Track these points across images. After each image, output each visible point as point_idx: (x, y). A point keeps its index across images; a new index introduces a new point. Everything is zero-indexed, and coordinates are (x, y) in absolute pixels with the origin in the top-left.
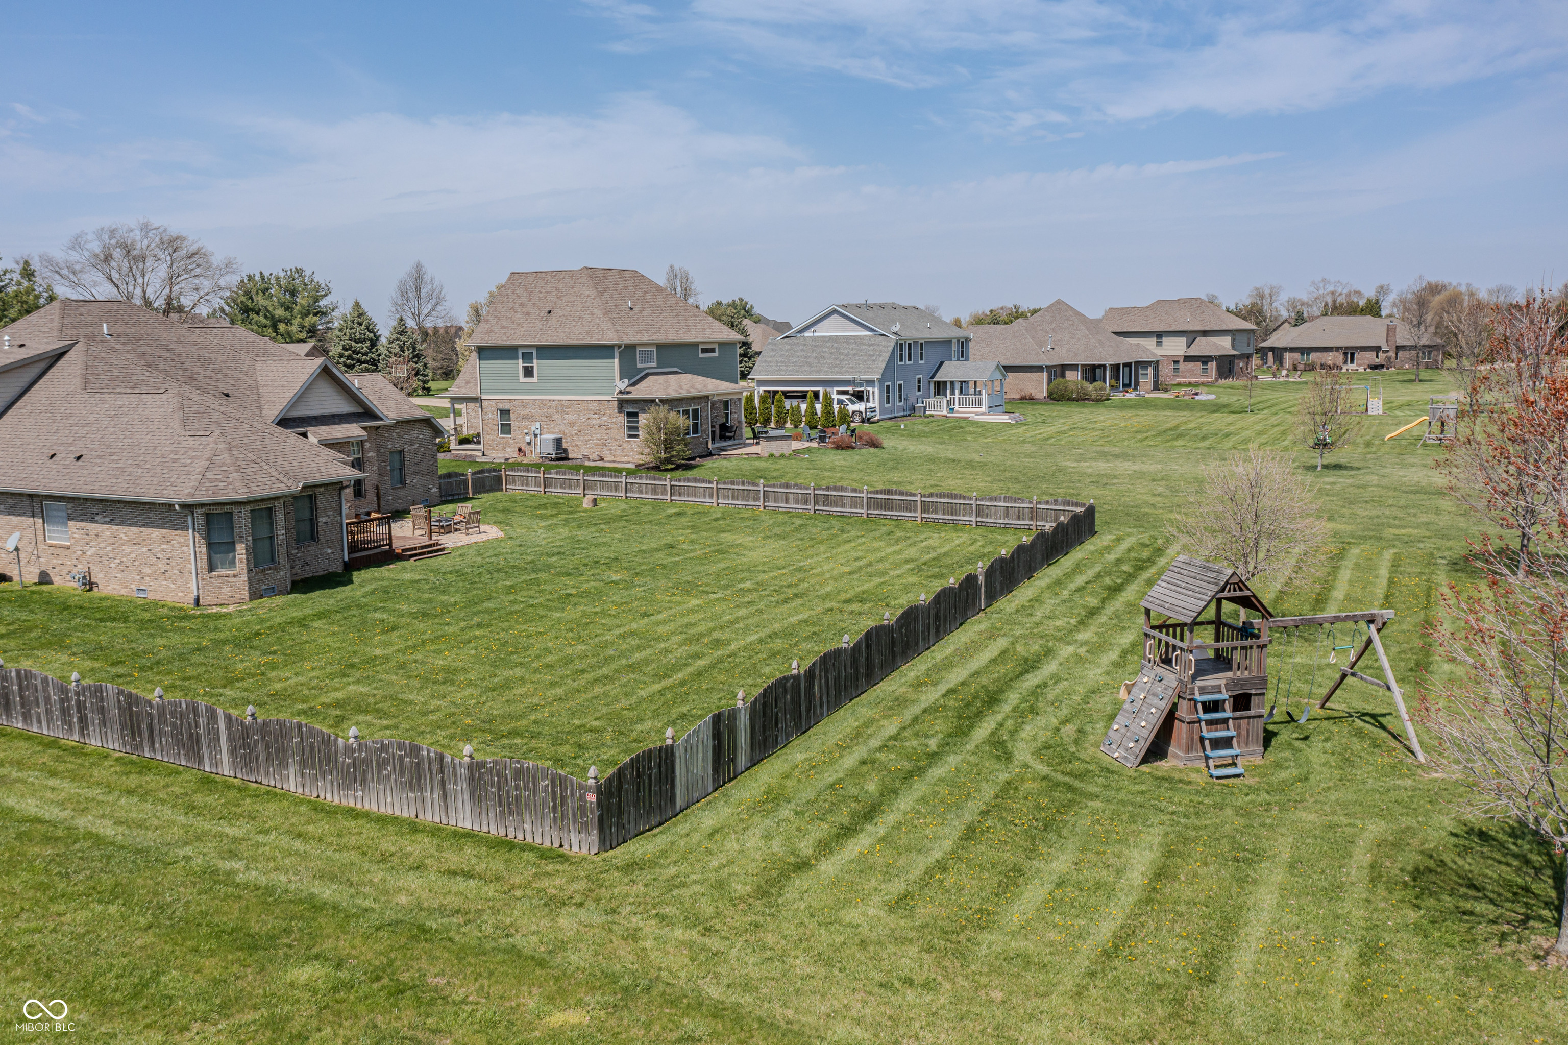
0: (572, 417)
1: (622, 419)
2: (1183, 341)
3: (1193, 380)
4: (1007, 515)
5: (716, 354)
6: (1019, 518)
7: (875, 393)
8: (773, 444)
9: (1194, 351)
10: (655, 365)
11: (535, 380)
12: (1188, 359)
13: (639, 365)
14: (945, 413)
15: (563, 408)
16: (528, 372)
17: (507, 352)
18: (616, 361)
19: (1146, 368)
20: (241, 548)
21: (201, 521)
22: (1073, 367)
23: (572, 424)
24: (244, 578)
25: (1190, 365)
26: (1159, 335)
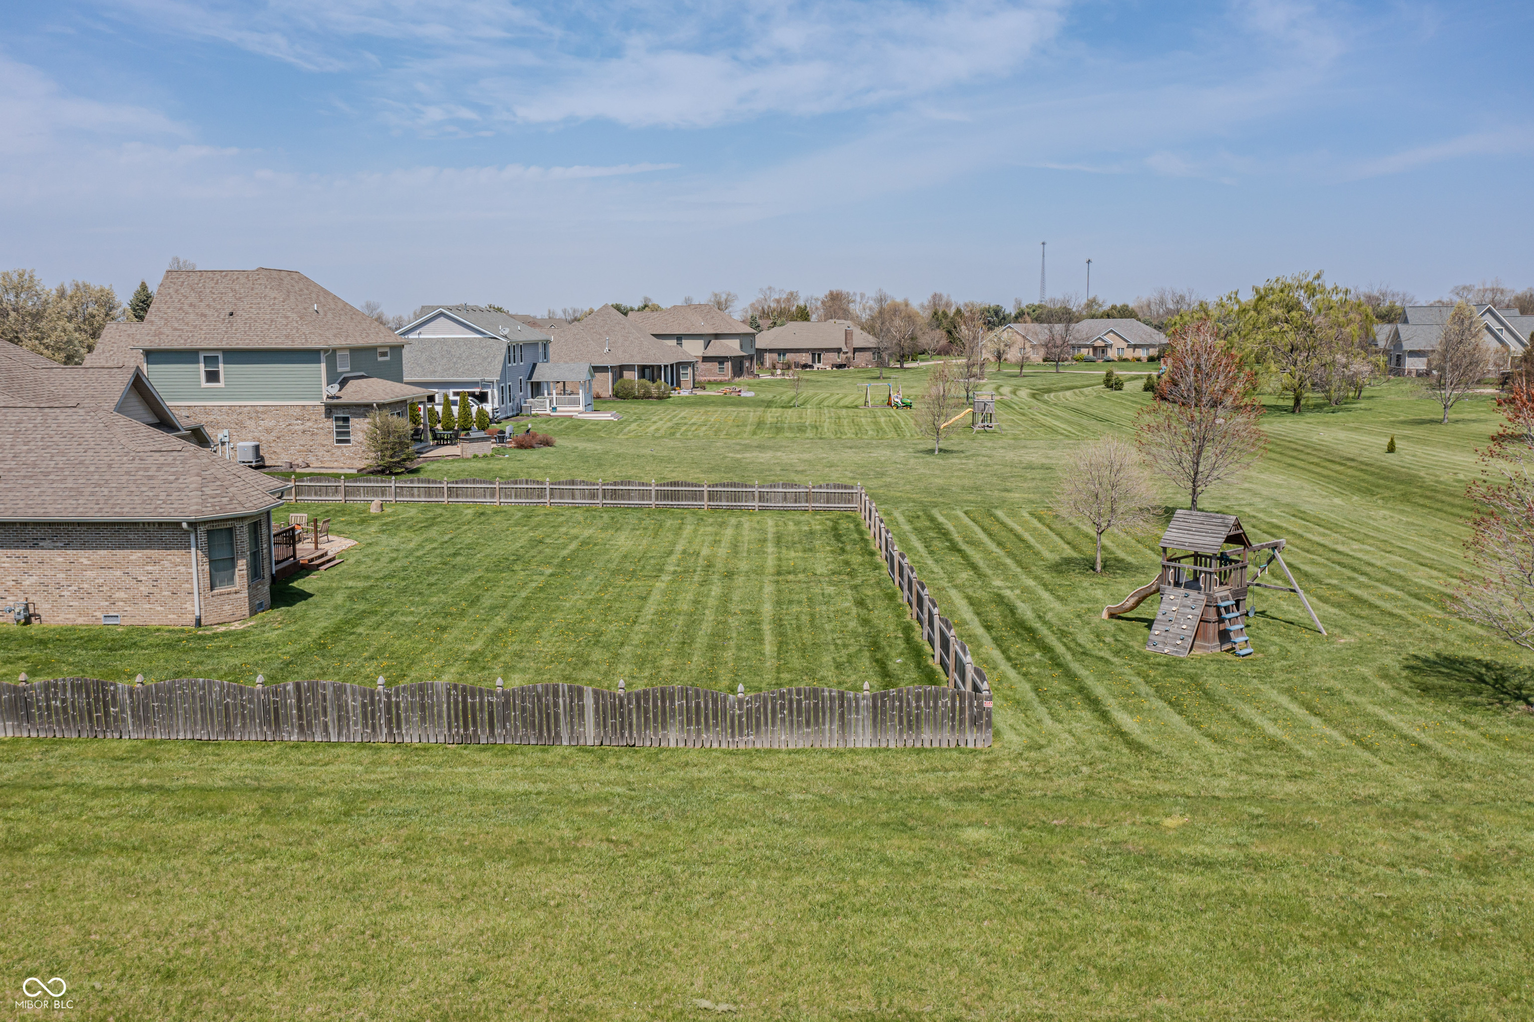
0: (269, 423)
1: (331, 424)
2: (701, 343)
3: (712, 378)
4: (785, 499)
5: (387, 358)
6: (796, 502)
7: (493, 394)
8: (476, 445)
9: (710, 352)
10: (348, 369)
11: (221, 384)
12: (706, 359)
13: (339, 370)
14: (548, 412)
15: (257, 414)
16: (213, 376)
17: (187, 356)
18: (323, 366)
19: (686, 368)
20: (242, 565)
21: (203, 538)
22: (630, 368)
23: (268, 431)
24: (245, 594)
25: (709, 365)
26: (679, 338)
